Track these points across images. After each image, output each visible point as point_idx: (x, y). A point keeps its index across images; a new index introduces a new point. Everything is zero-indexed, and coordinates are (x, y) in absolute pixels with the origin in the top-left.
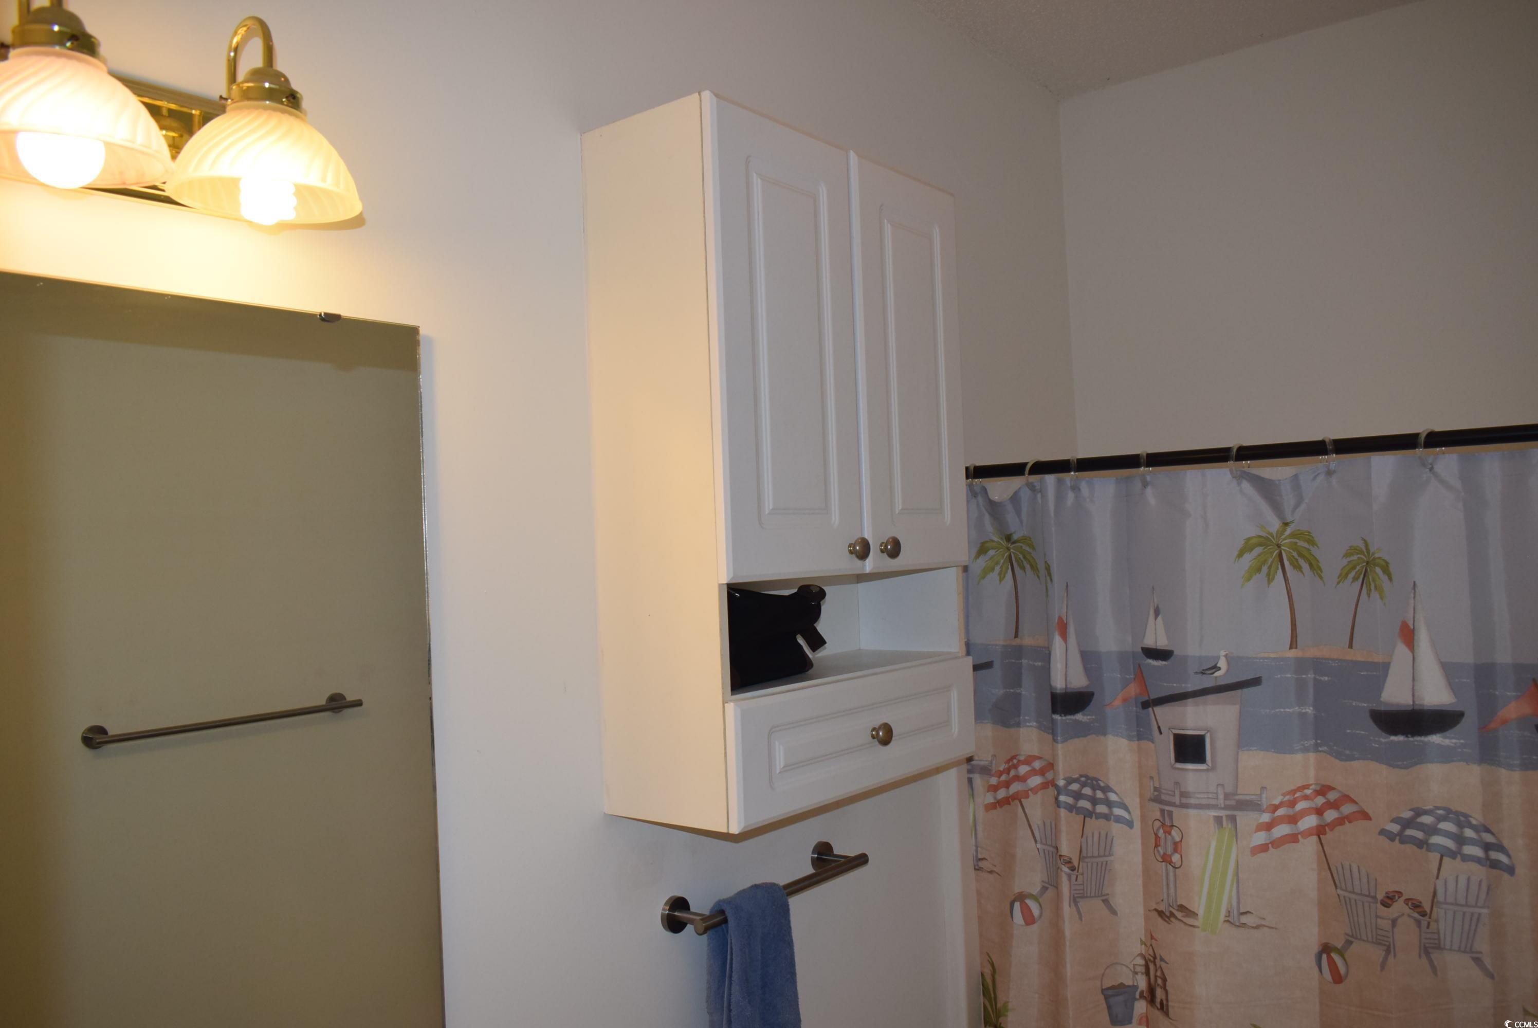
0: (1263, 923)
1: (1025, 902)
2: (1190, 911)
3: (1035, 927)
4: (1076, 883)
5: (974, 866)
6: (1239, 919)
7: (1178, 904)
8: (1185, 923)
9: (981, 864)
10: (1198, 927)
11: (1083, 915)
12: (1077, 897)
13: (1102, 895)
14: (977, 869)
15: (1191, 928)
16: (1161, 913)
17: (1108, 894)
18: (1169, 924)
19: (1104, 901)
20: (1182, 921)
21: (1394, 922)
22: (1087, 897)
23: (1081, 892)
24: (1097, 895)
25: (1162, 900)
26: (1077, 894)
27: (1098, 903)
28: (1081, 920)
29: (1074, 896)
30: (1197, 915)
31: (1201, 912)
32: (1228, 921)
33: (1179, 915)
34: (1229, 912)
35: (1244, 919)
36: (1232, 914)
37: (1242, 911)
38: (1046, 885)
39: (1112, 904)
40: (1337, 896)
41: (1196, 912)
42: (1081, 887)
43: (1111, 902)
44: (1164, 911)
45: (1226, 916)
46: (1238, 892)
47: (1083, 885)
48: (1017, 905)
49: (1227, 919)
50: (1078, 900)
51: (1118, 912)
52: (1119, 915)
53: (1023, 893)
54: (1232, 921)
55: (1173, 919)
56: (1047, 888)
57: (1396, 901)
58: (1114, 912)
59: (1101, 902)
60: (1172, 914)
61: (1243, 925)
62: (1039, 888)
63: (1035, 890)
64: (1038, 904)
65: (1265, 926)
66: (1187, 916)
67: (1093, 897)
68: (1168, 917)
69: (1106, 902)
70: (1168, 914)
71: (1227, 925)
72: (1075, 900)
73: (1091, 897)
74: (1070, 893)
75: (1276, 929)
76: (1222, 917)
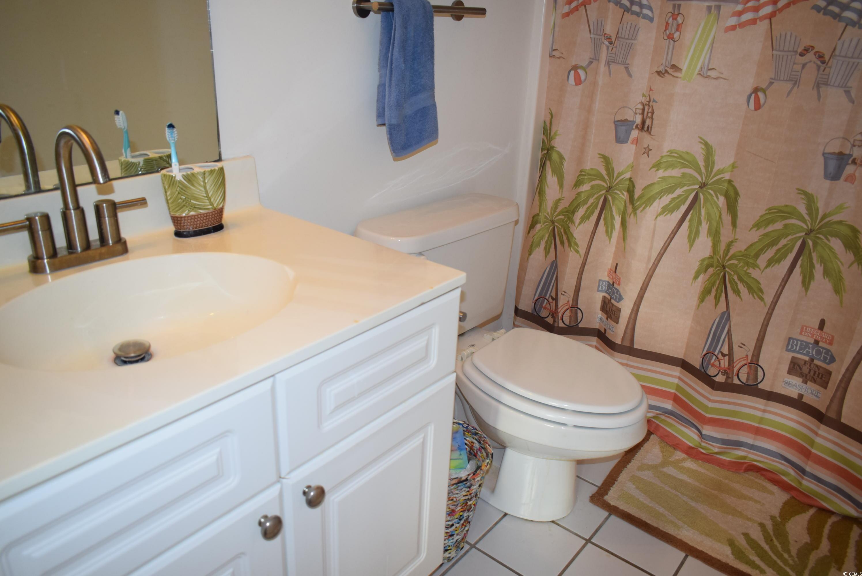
0: (721, 76)
1: (577, 71)
2: (678, 68)
3: (580, 87)
4: (611, 52)
5: (550, 55)
6: (707, 73)
7: (672, 64)
8: (673, 76)
9: (554, 53)
10: (681, 78)
11: (612, 73)
12: (611, 61)
13: (625, 64)
14: (552, 56)
15: (677, 79)
16: (659, 73)
17: (628, 64)
18: (662, 77)
19: (626, 68)
20: (671, 75)
21: (804, 65)
22: (616, 63)
23: (613, 58)
24: (622, 63)
25: (662, 64)
26: (610, 59)
27: (622, 68)
28: (610, 76)
29: (608, 60)
30: (682, 70)
31: (684, 69)
32: (700, 74)
33: (670, 71)
34: (702, 68)
35: (710, 73)
36: (703, 70)
37: (710, 68)
38: (592, 60)
39: (630, 71)
40: (772, 55)
41: (681, 68)
42: (614, 55)
43: (630, 70)
44: (662, 70)
45: (699, 71)
46: (710, 56)
47: (615, 54)
48: (572, 72)
49: (699, 72)
50: (610, 63)
51: (633, 76)
52: (633, 78)
53: (578, 65)
54: (702, 74)
55: (666, 75)
56: (592, 62)
57: (809, 52)
58: (630, 75)
59: (624, 68)
60: (666, 71)
61: (708, 77)
62: (587, 63)
63: (584, 64)
64: (585, 73)
65: (722, 78)
66: (676, 71)
67: (619, 64)
68: (663, 74)
69: (627, 68)
70: (663, 72)
71: (699, 76)
72: (608, 63)
73: (618, 63)
74: (607, 58)
75: (727, 80)
76: (697, 71)
